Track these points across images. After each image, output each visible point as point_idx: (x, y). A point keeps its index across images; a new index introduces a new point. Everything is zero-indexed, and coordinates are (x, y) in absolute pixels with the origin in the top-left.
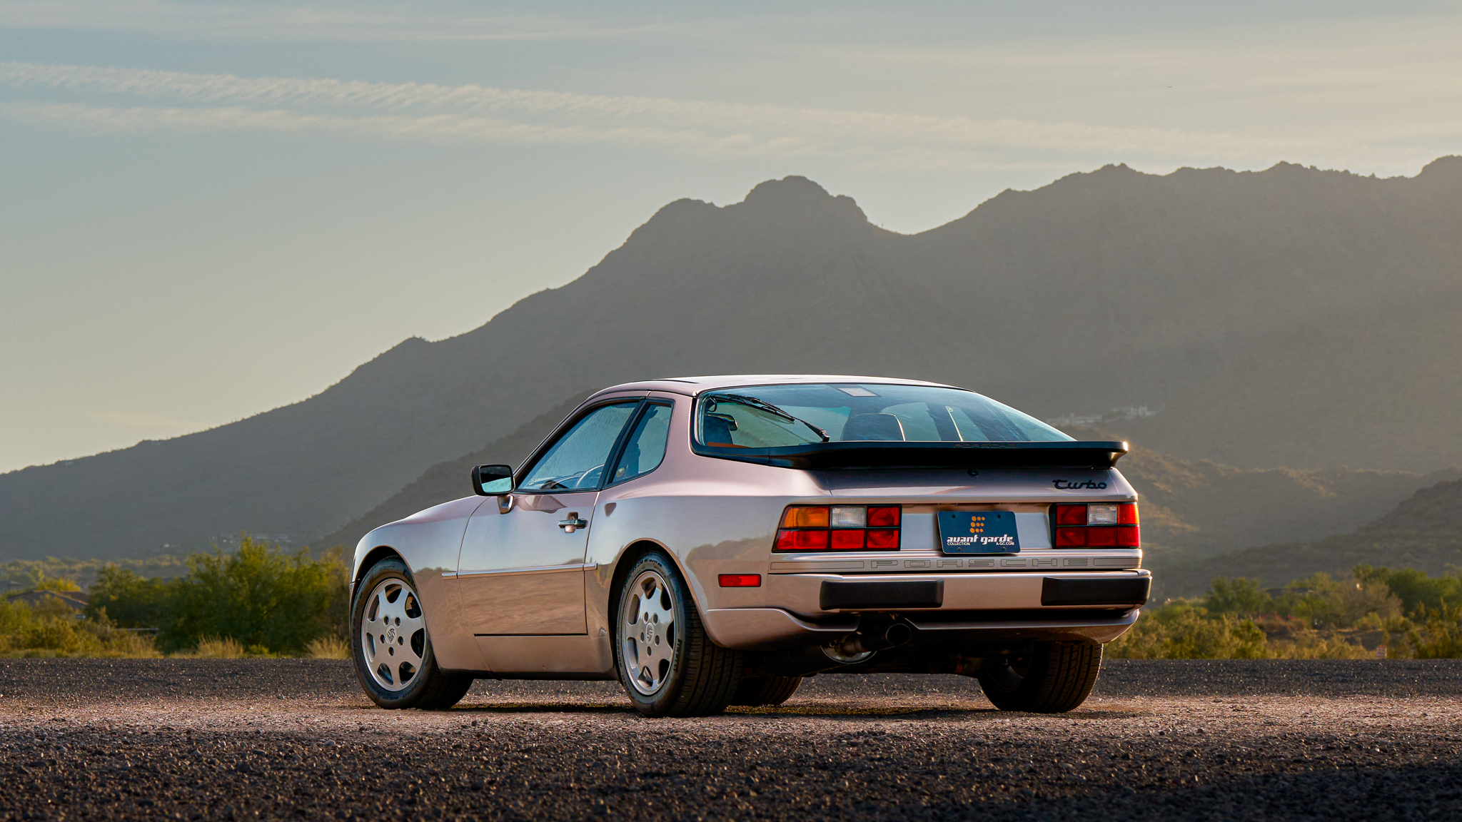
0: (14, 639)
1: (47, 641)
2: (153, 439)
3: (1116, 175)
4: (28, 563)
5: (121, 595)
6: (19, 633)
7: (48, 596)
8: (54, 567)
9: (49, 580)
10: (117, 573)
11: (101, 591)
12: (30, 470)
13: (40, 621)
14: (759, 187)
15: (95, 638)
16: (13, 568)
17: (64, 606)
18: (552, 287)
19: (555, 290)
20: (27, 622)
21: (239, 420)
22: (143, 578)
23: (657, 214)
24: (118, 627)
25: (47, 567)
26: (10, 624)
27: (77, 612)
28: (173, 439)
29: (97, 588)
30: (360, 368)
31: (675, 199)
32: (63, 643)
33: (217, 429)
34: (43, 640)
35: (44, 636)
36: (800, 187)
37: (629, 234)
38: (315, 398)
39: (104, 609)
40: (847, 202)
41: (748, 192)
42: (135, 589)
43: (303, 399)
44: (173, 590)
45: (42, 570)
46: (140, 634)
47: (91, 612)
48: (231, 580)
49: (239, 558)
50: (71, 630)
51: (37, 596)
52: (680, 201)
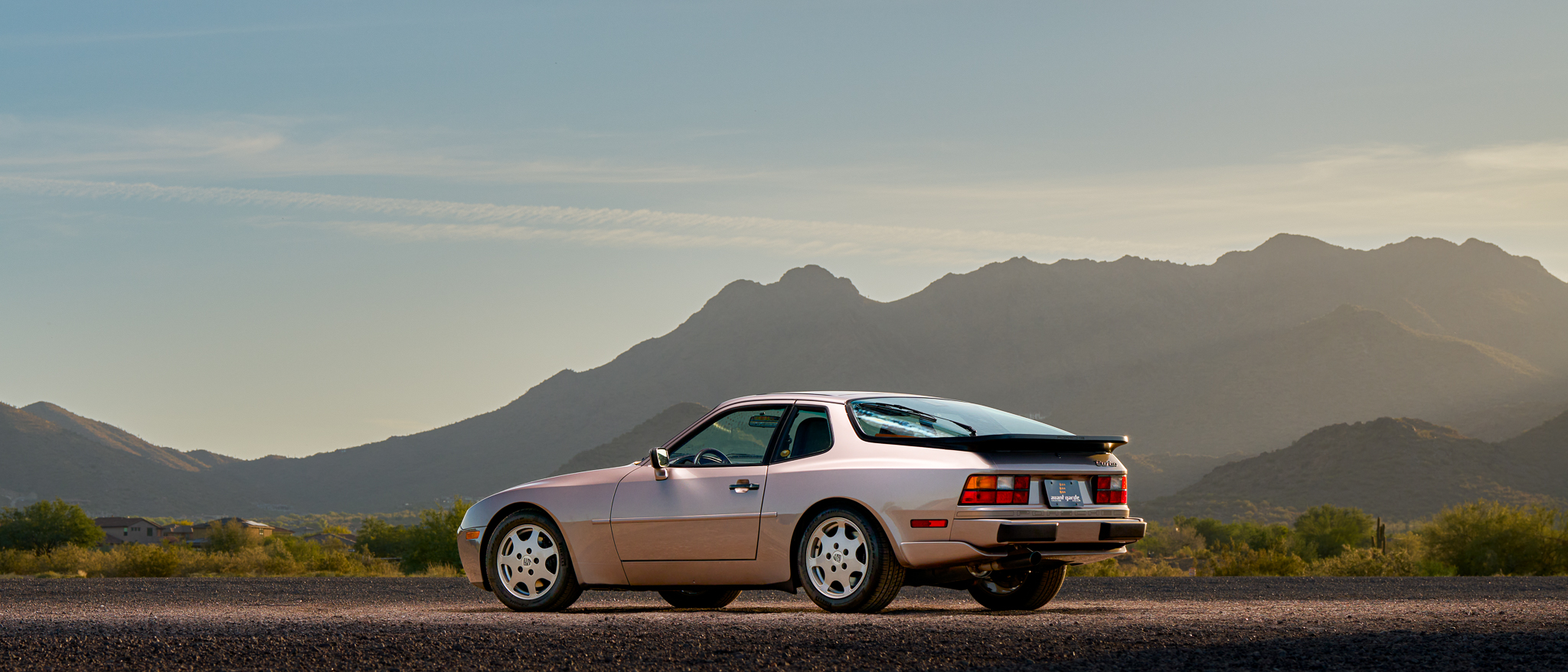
0: (309, 565)
1: (329, 567)
2: (398, 435)
3: (1019, 264)
4: (318, 516)
5: (377, 536)
6: (312, 561)
7: (330, 537)
8: (335, 518)
9: (331, 526)
10: (375, 522)
11: (365, 534)
12: (319, 455)
13: (325, 553)
14: (788, 272)
15: (361, 564)
16: (307, 519)
17: (341, 543)
18: (655, 337)
19: (657, 339)
20: (317, 553)
21: (454, 423)
22: (391, 526)
23: (723, 289)
24: (376, 557)
25: (330, 518)
26: (306, 555)
27: (349, 547)
28: (411, 436)
29: (362, 532)
30: (531, 389)
31: (735, 280)
32: (340, 567)
33: (439, 429)
34: (327, 565)
35: (328, 563)
36: (813, 271)
37: (705, 303)
38: (503, 408)
39: (367, 545)
40: (846, 282)
41: (782, 275)
42: (387, 532)
43: (495, 410)
44: (411, 533)
45: (327, 520)
46: (390, 561)
47: (358, 548)
48: (449, 526)
49: (454, 512)
50: (345, 559)
51: (324, 537)
52: (741, 280)
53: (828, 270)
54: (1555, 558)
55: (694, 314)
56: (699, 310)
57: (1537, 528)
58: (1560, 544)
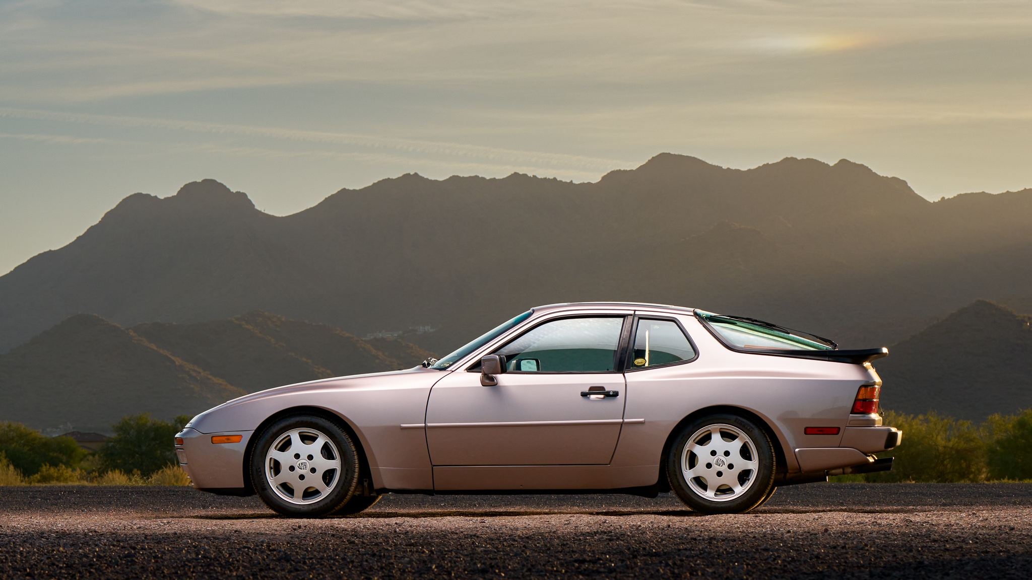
3: (411, 180)
14: (186, 186)
18: (53, 249)
19: (55, 251)
23: (121, 203)
31: (132, 193)
36: (210, 184)
37: (103, 216)
40: (243, 195)
41: (180, 189)
52: (135, 194)
53: (225, 184)
54: (949, 466)
55: (92, 227)
56: (97, 222)
57: (933, 437)
58: (954, 452)
